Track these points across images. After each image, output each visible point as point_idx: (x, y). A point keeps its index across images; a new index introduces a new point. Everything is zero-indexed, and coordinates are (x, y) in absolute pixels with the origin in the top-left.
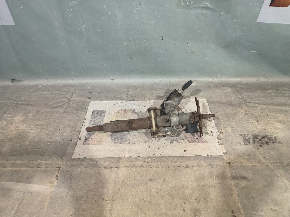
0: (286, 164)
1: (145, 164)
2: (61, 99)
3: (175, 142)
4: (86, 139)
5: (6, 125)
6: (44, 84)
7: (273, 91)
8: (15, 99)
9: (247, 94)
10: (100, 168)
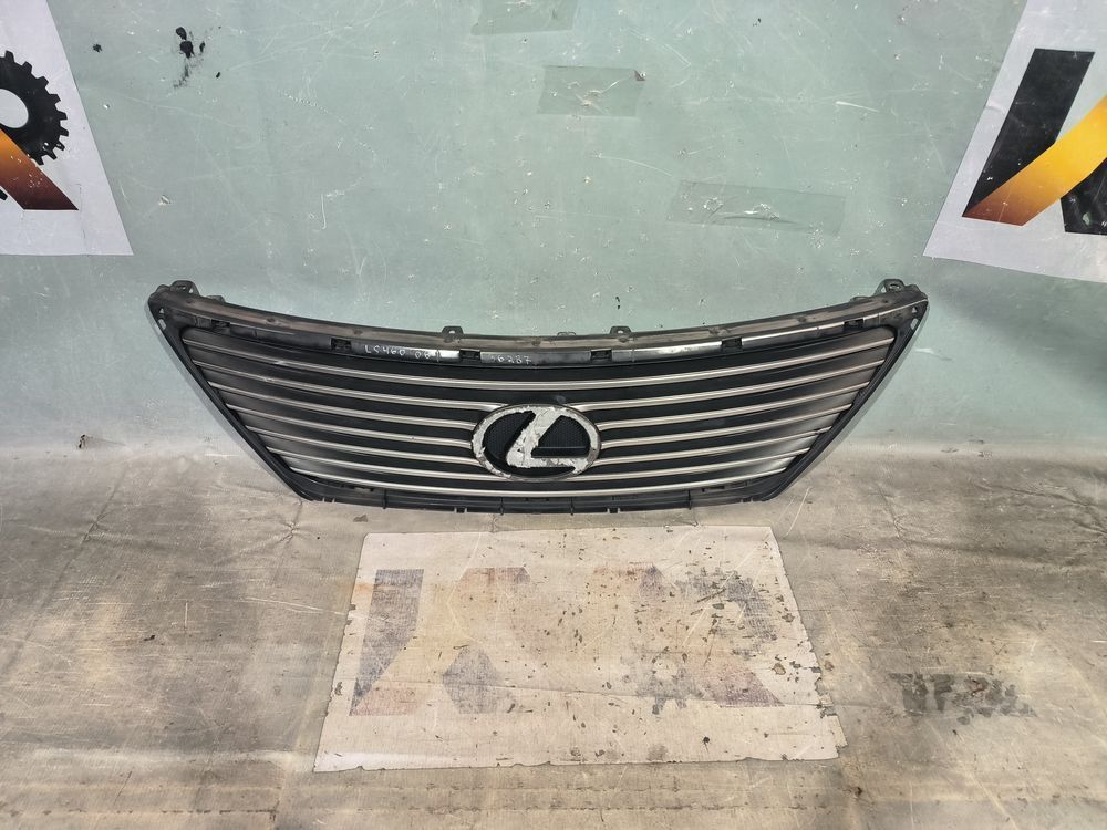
0: (1047, 796)
1: (572, 796)
2: (263, 524)
3: (670, 705)
4: (359, 693)
5: (71, 634)
6: (196, 458)
7: (1001, 496)
8: (95, 520)
9: (911, 510)
10: (414, 812)
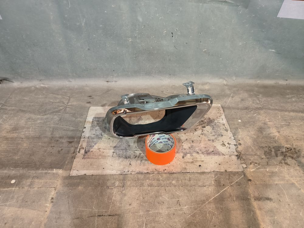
2: (57, 104)
3: (188, 155)
4: (86, 152)
9: (265, 99)
